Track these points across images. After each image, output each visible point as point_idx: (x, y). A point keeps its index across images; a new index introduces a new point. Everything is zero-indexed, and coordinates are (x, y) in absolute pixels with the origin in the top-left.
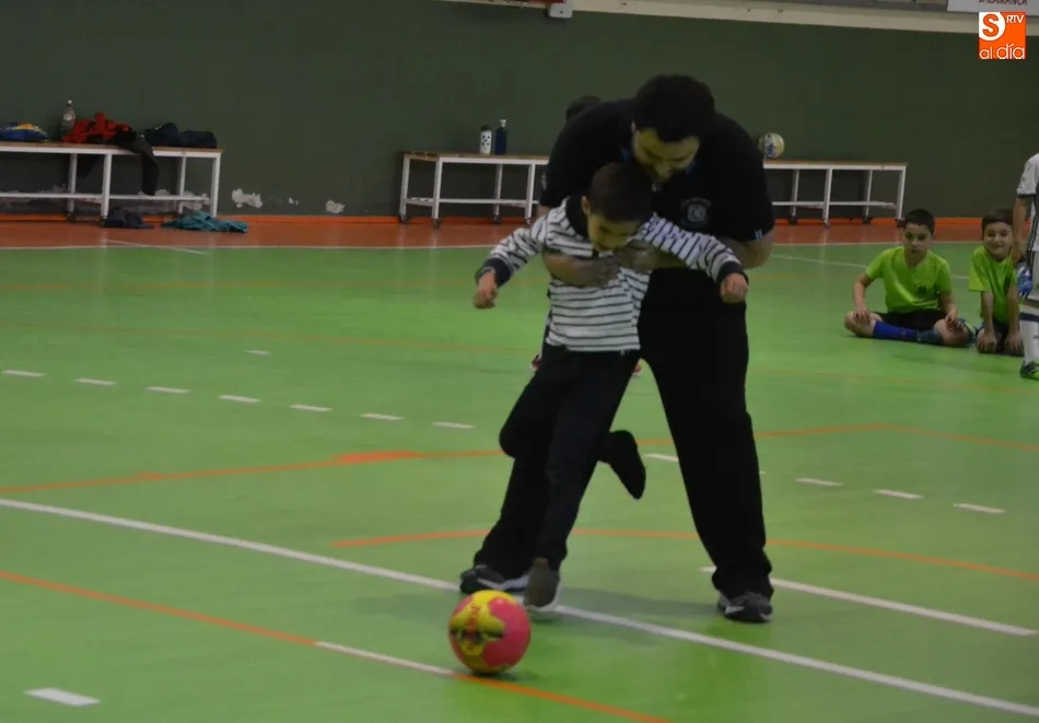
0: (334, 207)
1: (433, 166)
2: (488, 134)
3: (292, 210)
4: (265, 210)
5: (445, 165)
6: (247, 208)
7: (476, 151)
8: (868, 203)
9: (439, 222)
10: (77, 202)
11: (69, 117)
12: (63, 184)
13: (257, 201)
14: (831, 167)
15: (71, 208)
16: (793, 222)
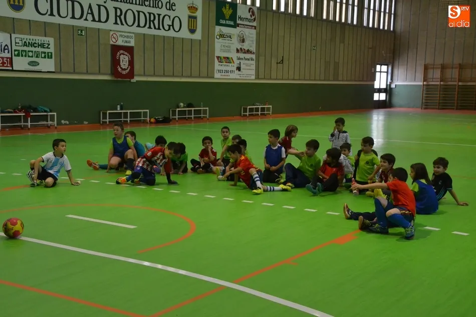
0: (86, 123)
1: (106, 113)
2: (119, 106)
3: (76, 124)
4: (70, 124)
5: (109, 113)
6: (65, 124)
7: (117, 110)
8: (202, 115)
9: (108, 124)
10: (24, 125)
11: (19, 107)
12: (20, 121)
13: (68, 123)
14: (193, 109)
15: (23, 126)
16: (187, 120)
